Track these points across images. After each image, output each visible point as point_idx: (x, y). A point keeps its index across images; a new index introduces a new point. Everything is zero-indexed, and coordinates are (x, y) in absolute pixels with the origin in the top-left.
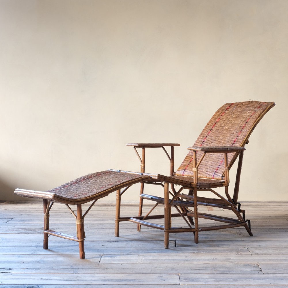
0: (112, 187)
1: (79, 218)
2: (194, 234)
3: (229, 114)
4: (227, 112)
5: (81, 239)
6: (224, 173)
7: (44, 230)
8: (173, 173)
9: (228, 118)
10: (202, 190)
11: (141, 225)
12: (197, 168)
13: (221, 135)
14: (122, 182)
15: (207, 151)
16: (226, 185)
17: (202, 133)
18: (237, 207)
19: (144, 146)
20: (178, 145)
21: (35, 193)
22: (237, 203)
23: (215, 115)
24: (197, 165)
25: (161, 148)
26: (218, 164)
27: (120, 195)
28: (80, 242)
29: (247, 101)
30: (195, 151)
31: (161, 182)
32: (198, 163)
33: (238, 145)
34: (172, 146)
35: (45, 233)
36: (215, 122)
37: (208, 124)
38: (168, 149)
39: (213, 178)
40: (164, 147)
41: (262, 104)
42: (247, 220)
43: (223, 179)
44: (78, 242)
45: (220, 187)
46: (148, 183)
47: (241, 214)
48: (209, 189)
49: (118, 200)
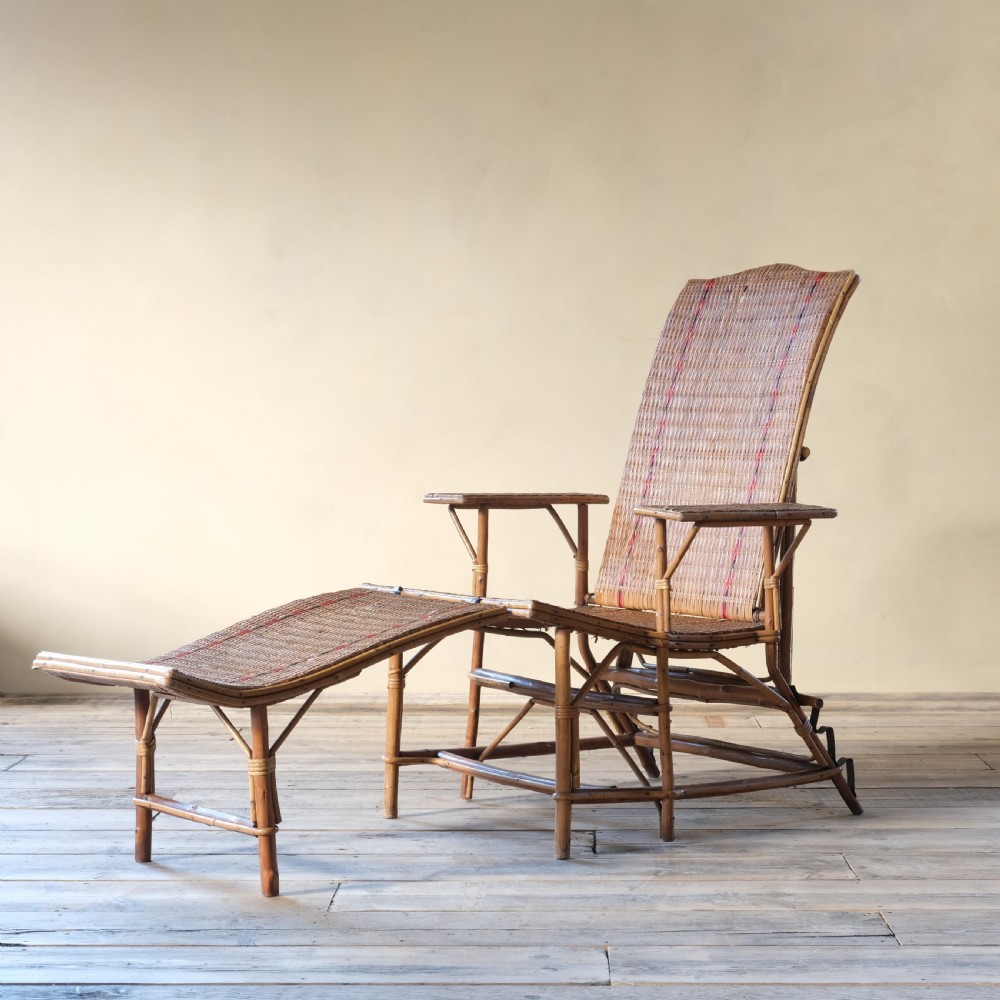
0: (371, 648)
1: (260, 753)
2: (660, 807)
5: (265, 827)
7: (137, 797)
8: (587, 597)
10: (687, 655)
11: (475, 778)
12: (668, 579)
14: (407, 629)
15: (704, 519)
16: (769, 639)
19: (483, 503)
20: (603, 500)
21: (104, 666)
24: (669, 569)
25: (545, 511)
27: (401, 673)
28: (263, 838)
30: (662, 522)
31: (543, 630)
32: (672, 562)
34: (583, 502)
35: (140, 806)
38: (569, 513)
39: (724, 615)
40: (554, 506)
42: (842, 760)
43: (758, 619)
44: (257, 836)
45: (747, 644)
46: (499, 630)
47: (823, 738)
48: (710, 651)
49: (395, 691)
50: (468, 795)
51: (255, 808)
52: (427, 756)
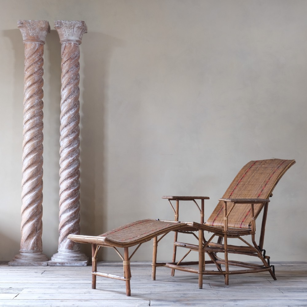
0: (154, 233)
1: (126, 259)
2: (225, 276)
3: (254, 170)
4: (252, 169)
5: (127, 278)
6: (250, 223)
7: (93, 272)
8: (204, 224)
9: (249, 179)
10: (232, 237)
11: (175, 270)
12: (227, 217)
13: (247, 189)
14: (162, 229)
15: (236, 202)
16: (252, 234)
17: (229, 187)
18: (263, 253)
19: (178, 199)
20: (208, 198)
21: (87, 237)
22: (263, 250)
23: (240, 171)
24: (227, 214)
25: (193, 201)
26: (245, 215)
27: (157, 242)
28: (127, 281)
29: (270, 159)
30: (226, 202)
31: (193, 232)
32: (228, 213)
33: (263, 197)
34: (203, 199)
35: (93, 274)
36: (242, 177)
37: (235, 179)
38: (199, 202)
39: (241, 228)
40: (195, 200)
41: (284, 162)
42: (271, 266)
43: (250, 228)
44: (125, 281)
45: (247, 235)
46: (181, 232)
47: (266, 260)
48: (238, 236)
49: (155, 247)
50: (173, 275)
51: (125, 273)
52: (163, 264)
